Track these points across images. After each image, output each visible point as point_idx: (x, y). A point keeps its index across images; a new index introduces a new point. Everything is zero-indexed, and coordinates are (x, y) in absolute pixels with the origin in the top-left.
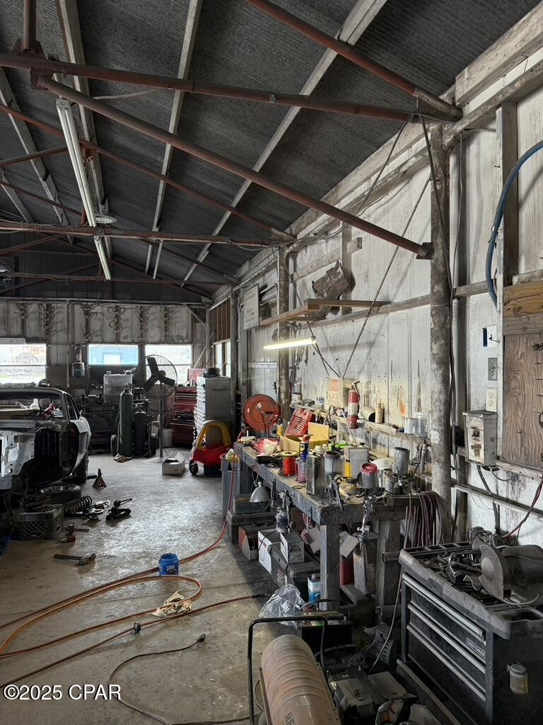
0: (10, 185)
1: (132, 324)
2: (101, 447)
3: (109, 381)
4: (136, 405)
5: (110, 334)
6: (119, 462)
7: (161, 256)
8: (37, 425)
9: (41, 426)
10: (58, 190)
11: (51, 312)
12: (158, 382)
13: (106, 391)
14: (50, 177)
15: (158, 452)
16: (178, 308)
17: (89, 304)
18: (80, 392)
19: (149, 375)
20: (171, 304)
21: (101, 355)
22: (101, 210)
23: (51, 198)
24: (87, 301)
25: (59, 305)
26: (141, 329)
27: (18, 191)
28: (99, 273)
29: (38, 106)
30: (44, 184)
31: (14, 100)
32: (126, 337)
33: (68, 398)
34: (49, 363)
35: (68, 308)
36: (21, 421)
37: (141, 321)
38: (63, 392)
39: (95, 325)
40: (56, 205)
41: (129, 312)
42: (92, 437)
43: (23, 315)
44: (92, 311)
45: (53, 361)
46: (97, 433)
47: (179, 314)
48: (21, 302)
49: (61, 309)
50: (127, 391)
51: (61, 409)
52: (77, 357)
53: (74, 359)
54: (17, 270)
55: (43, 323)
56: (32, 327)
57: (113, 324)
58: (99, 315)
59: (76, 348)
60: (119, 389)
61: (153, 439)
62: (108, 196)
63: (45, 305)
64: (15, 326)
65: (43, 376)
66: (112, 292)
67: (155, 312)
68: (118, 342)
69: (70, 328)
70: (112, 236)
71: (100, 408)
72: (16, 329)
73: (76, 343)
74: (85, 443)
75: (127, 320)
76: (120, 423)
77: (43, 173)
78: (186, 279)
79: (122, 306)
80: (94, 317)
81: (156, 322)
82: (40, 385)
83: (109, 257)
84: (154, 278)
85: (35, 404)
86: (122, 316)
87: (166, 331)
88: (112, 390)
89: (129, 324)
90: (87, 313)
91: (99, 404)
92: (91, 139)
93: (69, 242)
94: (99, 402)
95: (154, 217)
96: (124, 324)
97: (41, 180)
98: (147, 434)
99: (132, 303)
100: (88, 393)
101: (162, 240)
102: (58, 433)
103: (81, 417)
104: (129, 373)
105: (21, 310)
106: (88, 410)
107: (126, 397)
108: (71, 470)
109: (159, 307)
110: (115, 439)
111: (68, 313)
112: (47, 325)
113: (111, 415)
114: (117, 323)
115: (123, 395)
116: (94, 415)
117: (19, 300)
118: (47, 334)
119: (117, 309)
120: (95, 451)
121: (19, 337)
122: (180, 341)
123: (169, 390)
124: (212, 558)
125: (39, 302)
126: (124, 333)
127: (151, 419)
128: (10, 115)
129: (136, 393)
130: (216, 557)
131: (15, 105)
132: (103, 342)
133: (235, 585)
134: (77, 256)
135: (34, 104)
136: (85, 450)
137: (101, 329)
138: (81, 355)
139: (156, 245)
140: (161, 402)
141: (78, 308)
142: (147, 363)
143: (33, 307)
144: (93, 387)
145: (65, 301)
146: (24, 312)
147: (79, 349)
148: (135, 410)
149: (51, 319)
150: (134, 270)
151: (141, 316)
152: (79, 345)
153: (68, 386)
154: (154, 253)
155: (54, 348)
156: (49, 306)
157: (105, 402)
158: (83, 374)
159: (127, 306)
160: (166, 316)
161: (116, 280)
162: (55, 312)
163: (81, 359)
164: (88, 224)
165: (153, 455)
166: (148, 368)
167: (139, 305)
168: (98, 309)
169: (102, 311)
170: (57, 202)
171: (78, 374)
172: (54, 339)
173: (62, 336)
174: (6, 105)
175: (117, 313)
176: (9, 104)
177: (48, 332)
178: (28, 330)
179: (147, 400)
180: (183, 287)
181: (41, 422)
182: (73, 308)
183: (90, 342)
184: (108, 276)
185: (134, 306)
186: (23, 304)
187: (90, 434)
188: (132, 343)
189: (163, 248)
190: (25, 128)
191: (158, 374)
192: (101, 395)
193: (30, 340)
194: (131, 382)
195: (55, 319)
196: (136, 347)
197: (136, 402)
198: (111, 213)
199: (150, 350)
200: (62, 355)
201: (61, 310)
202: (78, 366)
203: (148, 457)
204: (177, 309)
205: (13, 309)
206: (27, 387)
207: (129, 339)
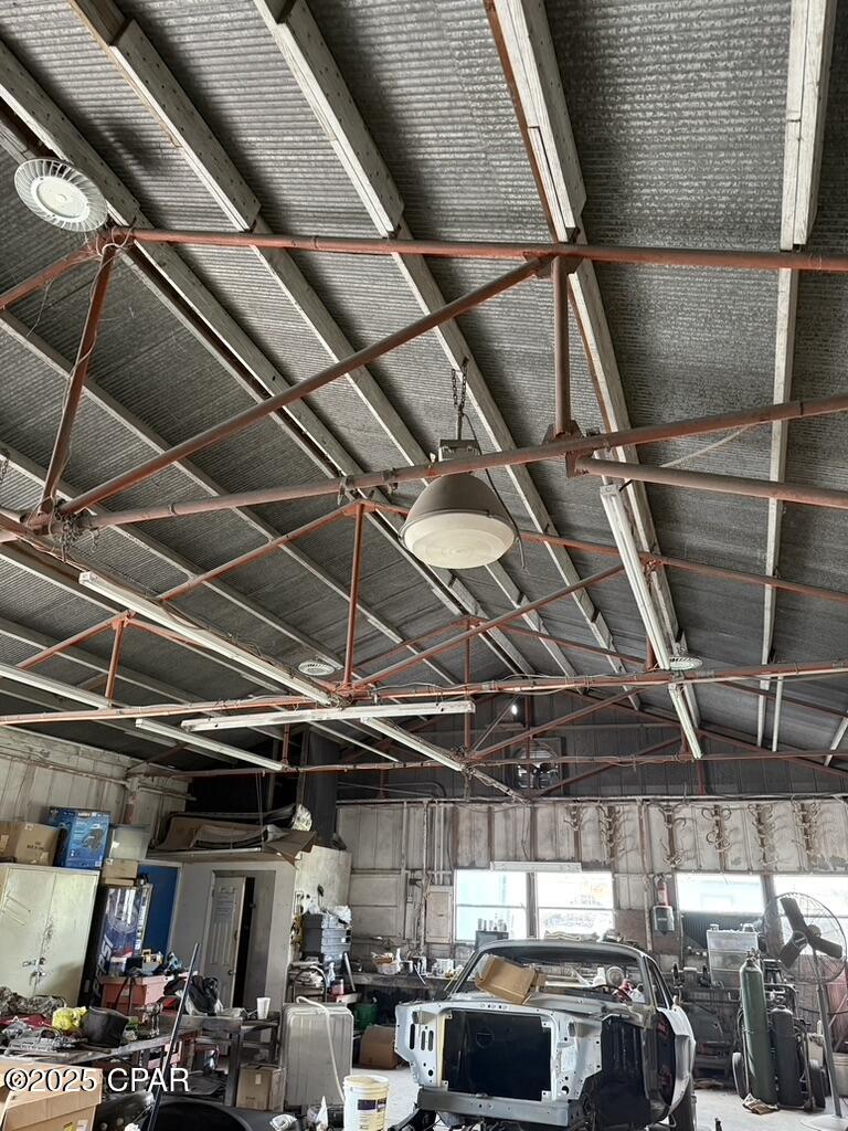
0: (550, 637)
1: (745, 838)
2: (716, 1076)
3: (718, 944)
4: (772, 994)
5: (709, 855)
6: (754, 1111)
7: (781, 713)
8: (605, 1010)
9: (611, 1011)
10: (611, 633)
11: (615, 820)
12: (807, 950)
13: (714, 962)
14: (599, 615)
15: (829, 1102)
16: (826, 805)
17: (671, 804)
18: (670, 961)
19: (787, 934)
20: (811, 798)
21: (696, 894)
22: (675, 651)
23: (604, 645)
24: (668, 800)
25: (627, 808)
26: (763, 845)
27: (561, 643)
28: (682, 748)
29: (580, 524)
30: (593, 626)
31: (551, 523)
32: (737, 862)
33: (652, 967)
34: (618, 907)
35: (640, 813)
36: (579, 999)
37: (760, 832)
38: (642, 954)
39: (684, 841)
40: (611, 654)
41: (738, 815)
42: (697, 1053)
43: (575, 824)
44: (677, 816)
45: (624, 904)
46: (705, 1045)
47: (828, 816)
48: (572, 805)
49: (630, 813)
50: (750, 964)
51: (641, 989)
52: (660, 896)
53: (656, 900)
54: (564, 754)
55: (605, 838)
56: (592, 846)
57: (712, 838)
58: (689, 823)
59: (657, 879)
60: (735, 959)
61: (814, 1072)
62: (685, 627)
63: (605, 809)
64: (566, 843)
65: (612, 926)
66: (705, 780)
67: (782, 813)
68: (724, 869)
69: (645, 847)
71: (705, 995)
72: (568, 849)
73: (657, 872)
74: (687, 1055)
75: (736, 829)
76: (746, 1028)
77: (592, 612)
78: (834, 747)
79: (724, 805)
80: (681, 827)
81: (788, 833)
82: (605, 939)
83: (696, 726)
84: (774, 749)
85: (601, 976)
86: (727, 824)
87: (808, 848)
88: (724, 960)
89: (740, 837)
90: (669, 820)
91: (703, 985)
93: (633, 708)
94: (703, 982)
95: (762, 649)
96: (732, 838)
97: (589, 621)
98: (800, 1060)
99: (741, 799)
100: (683, 964)
101: (780, 676)
102: (638, 1028)
103: (674, 1006)
104: (750, 929)
105: (573, 817)
106: (685, 997)
107: (751, 976)
108: (667, 1109)
109: (788, 803)
110: (740, 1062)
111: (641, 821)
112: (611, 841)
113: (727, 1012)
114: (719, 836)
115: (745, 971)
116: (697, 1009)
117: (569, 802)
118: (612, 856)
119: (717, 811)
120: (705, 1082)
121: (572, 860)
122: (839, 869)
123: (834, 968)
125: (597, 804)
126: (732, 854)
127: (804, 1026)
128: (546, 543)
129: (770, 971)
131: (552, 530)
132: (699, 870)
134: (647, 729)
135: (574, 523)
136: (687, 1074)
137: (695, 848)
138: (665, 892)
140: (820, 990)
141: (654, 811)
142: (781, 910)
143: (589, 812)
144: (691, 954)
145: (634, 800)
146: (577, 821)
147: (661, 884)
148: (770, 1005)
149: (616, 830)
150: (735, 742)
151: (759, 821)
152: (661, 874)
153: (650, 948)
155: (623, 880)
156: (611, 809)
157: (714, 983)
158: (672, 927)
159: (733, 805)
160: (804, 821)
161: (710, 758)
162: (622, 819)
163: (666, 901)
164: (658, 666)
165: (819, 1107)
166: (785, 921)
167: (754, 802)
168: (685, 811)
169: (694, 814)
170: (612, 649)
171: (663, 926)
172: (622, 864)
173: (630, 859)
174: (541, 531)
175: (718, 818)
176: (545, 531)
177: (612, 854)
178: (584, 849)
179: (791, 986)
180: (831, 766)
181: (611, 1005)
182: (647, 811)
183: (677, 869)
184: (697, 753)
185: (745, 804)
186: (575, 808)
187: (694, 1042)
188: (749, 871)
190: (565, 556)
191: (807, 934)
192: (705, 969)
193: (586, 867)
194: (757, 948)
195: (622, 832)
196: (757, 879)
197: (769, 989)
199: (783, 885)
200: (637, 897)
201: (630, 815)
202: (662, 912)
203: (809, 1111)
204: (824, 807)
205: (563, 816)
206: (585, 941)
207: (743, 866)
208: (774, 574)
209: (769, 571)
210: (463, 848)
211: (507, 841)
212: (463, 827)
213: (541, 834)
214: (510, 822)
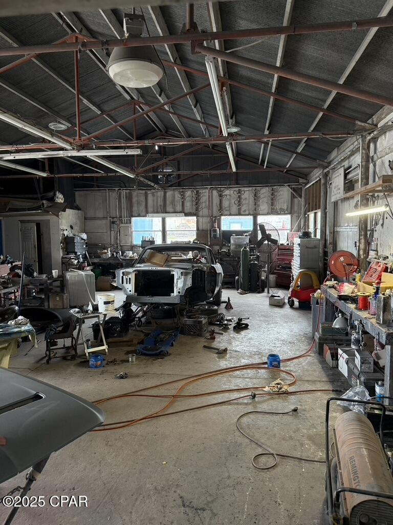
0: (174, 113)
1: (249, 202)
2: (230, 284)
3: (234, 241)
4: (251, 257)
5: (234, 209)
6: (241, 294)
7: (270, 151)
8: (193, 267)
9: (195, 267)
10: (203, 113)
11: (199, 196)
12: (266, 242)
13: (232, 247)
14: (198, 104)
15: (266, 290)
16: (281, 188)
17: (222, 189)
18: (217, 248)
19: (260, 237)
20: (276, 186)
21: (229, 223)
22: (230, 123)
23: (199, 119)
24: (221, 188)
25: (204, 191)
26: (255, 204)
27: (179, 116)
28: (229, 167)
29: (192, 59)
30: (195, 110)
31: (178, 58)
32: (245, 211)
33: (210, 251)
34: (198, 229)
35: (209, 193)
36: (184, 264)
37: (255, 199)
38: (207, 247)
39: (226, 203)
40: (202, 123)
41: (247, 193)
42: (224, 277)
43: (182, 198)
44: (223, 194)
45: (200, 228)
46: (227, 275)
47: (281, 193)
48: (182, 190)
49: (205, 193)
50: (245, 248)
51: (205, 258)
53: (213, 226)
54: (179, 170)
55: (194, 203)
56: (188, 206)
57: (236, 202)
58: (228, 197)
59: (214, 219)
60: (240, 246)
61: (263, 281)
62: (235, 113)
63: (195, 191)
64: (178, 205)
65: (195, 237)
66: (237, 180)
67: (265, 192)
68: (239, 214)
69: (210, 207)
70: (237, 141)
71: (228, 259)
72: (179, 208)
73: (214, 216)
74: (220, 279)
75: (246, 199)
76: (241, 269)
77: (195, 102)
78: (288, 166)
79: (242, 189)
80: (225, 198)
81: (265, 200)
82: (194, 242)
83: (235, 155)
84: (265, 167)
85: (190, 255)
86: (243, 197)
87: (272, 205)
88: (236, 247)
89: (247, 202)
90: (220, 196)
91: (228, 255)
92: (224, 76)
93: (209, 147)
94: (228, 254)
95: (266, 123)
96: (244, 202)
97: (193, 107)
98: (259, 277)
99: (249, 187)
100: (221, 249)
101: (271, 140)
102: (204, 272)
103: (217, 264)
104: (246, 236)
105: (182, 195)
106: (221, 260)
107: (245, 251)
108: (212, 295)
109: (267, 188)
110: (238, 279)
111: (209, 196)
112: (196, 204)
113: (235, 264)
114: (239, 202)
115: (243, 250)
116: (225, 263)
117: (180, 189)
118: (197, 210)
119: (239, 192)
120: (226, 286)
121: (181, 212)
122: (282, 212)
123: (274, 248)
124: (304, 362)
125: (192, 190)
126: (244, 208)
127: (261, 267)
128: (175, 68)
129: (252, 249)
130: (306, 362)
131: (178, 61)
132: (230, 215)
133: (320, 381)
134: (215, 157)
135: (189, 58)
136: (220, 284)
137: (229, 206)
138: (216, 223)
139: (266, 144)
140: (268, 255)
141: (215, 192)
142: (259, 228)
143: (188, 193)
144: (224, 245)
145: (207, 188)
146: (183, 196)
147: (215, 220)
148: (250, 261)
149: (199, 200)
150: (251, 163)
151: (255, 195)
152: (216, 217)
153: (209, 243)
154: (265, 150)
155: (201, 219)
156: (197, 192)
157: (232, 254)
158: (218, 236)
159: (246, 189)
160: (272, 195)
161: (239, 171)
162: (201, 196)
163: (216, 226)
164: (223, 135)
165: (263, 291)
166: (259, 232)
167: (254, 188)
168: (227, 192)
169: (230, 193)
170: (203, 121)
171: (215, 236)
172: (201, 213)
173: (204, 211)
174: (173, 61)
175: (239, 194)
176: (175, 61)
177: (197, 209)
178: (185, 208)
179: (258, 254)
180: (286, 172)
181: (195, 265)
182: (212, 192)
183: (222, 215)
184: (234, 169)
185: (251, 188)
186: (182, 191)
187: (223, 274)
188: (249, 214)
189: (272, 145)
190: (184, 74)
191: (267, 237)
192: (229, 250)
193: (187, 215)
194: (248, 242)
195: (201, 201)
196: (252, 217)
197: (251, 255)
198: (237, 124)
199: (261, 219)
200: (205, 225)
201: (205, 194)
202: (215, 231)
203: (259, 292)
204: (281, 189)
205: (177, 195)
206: (186, 244)
207: (247, 212)
208: (275, 92)
209: (273, 90)
210: (135, 208)
211: (154, 205)
212: (134, 200)
213: (168, 202)
214: (155, 198)
